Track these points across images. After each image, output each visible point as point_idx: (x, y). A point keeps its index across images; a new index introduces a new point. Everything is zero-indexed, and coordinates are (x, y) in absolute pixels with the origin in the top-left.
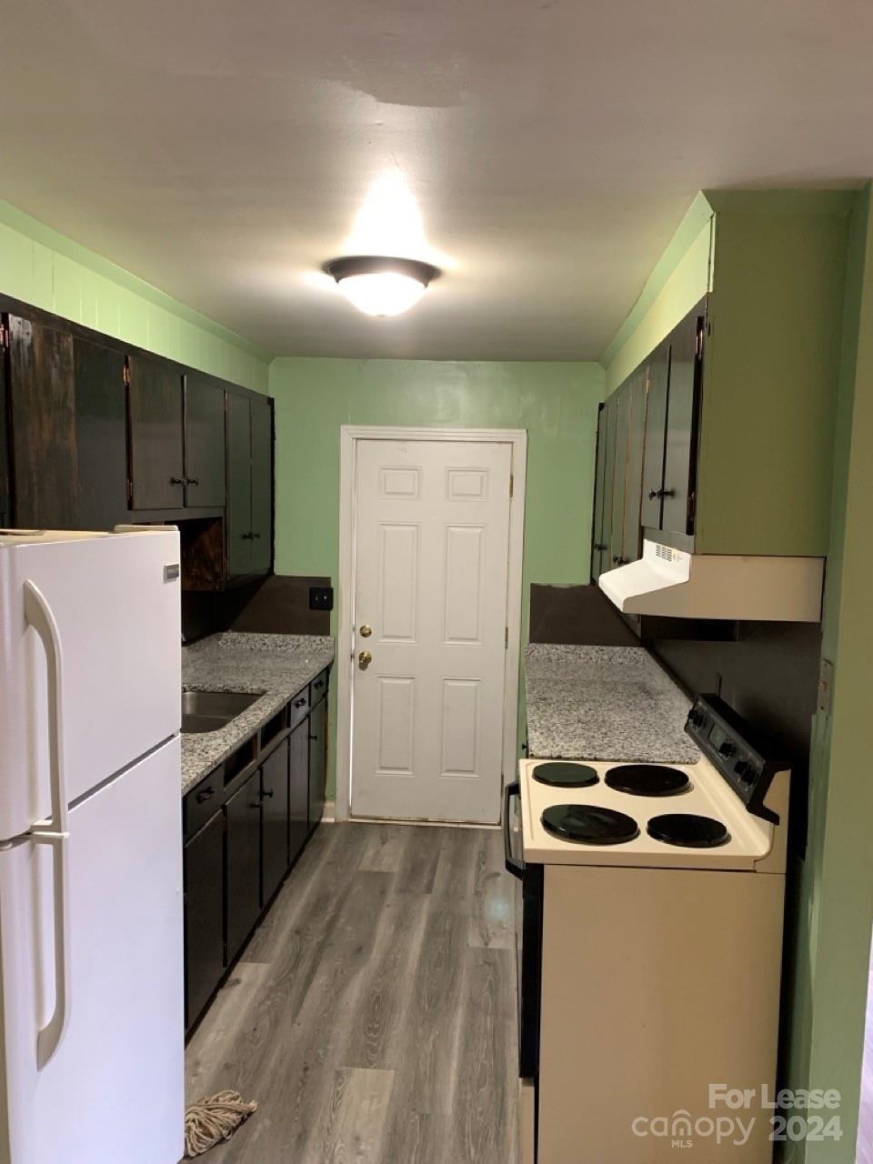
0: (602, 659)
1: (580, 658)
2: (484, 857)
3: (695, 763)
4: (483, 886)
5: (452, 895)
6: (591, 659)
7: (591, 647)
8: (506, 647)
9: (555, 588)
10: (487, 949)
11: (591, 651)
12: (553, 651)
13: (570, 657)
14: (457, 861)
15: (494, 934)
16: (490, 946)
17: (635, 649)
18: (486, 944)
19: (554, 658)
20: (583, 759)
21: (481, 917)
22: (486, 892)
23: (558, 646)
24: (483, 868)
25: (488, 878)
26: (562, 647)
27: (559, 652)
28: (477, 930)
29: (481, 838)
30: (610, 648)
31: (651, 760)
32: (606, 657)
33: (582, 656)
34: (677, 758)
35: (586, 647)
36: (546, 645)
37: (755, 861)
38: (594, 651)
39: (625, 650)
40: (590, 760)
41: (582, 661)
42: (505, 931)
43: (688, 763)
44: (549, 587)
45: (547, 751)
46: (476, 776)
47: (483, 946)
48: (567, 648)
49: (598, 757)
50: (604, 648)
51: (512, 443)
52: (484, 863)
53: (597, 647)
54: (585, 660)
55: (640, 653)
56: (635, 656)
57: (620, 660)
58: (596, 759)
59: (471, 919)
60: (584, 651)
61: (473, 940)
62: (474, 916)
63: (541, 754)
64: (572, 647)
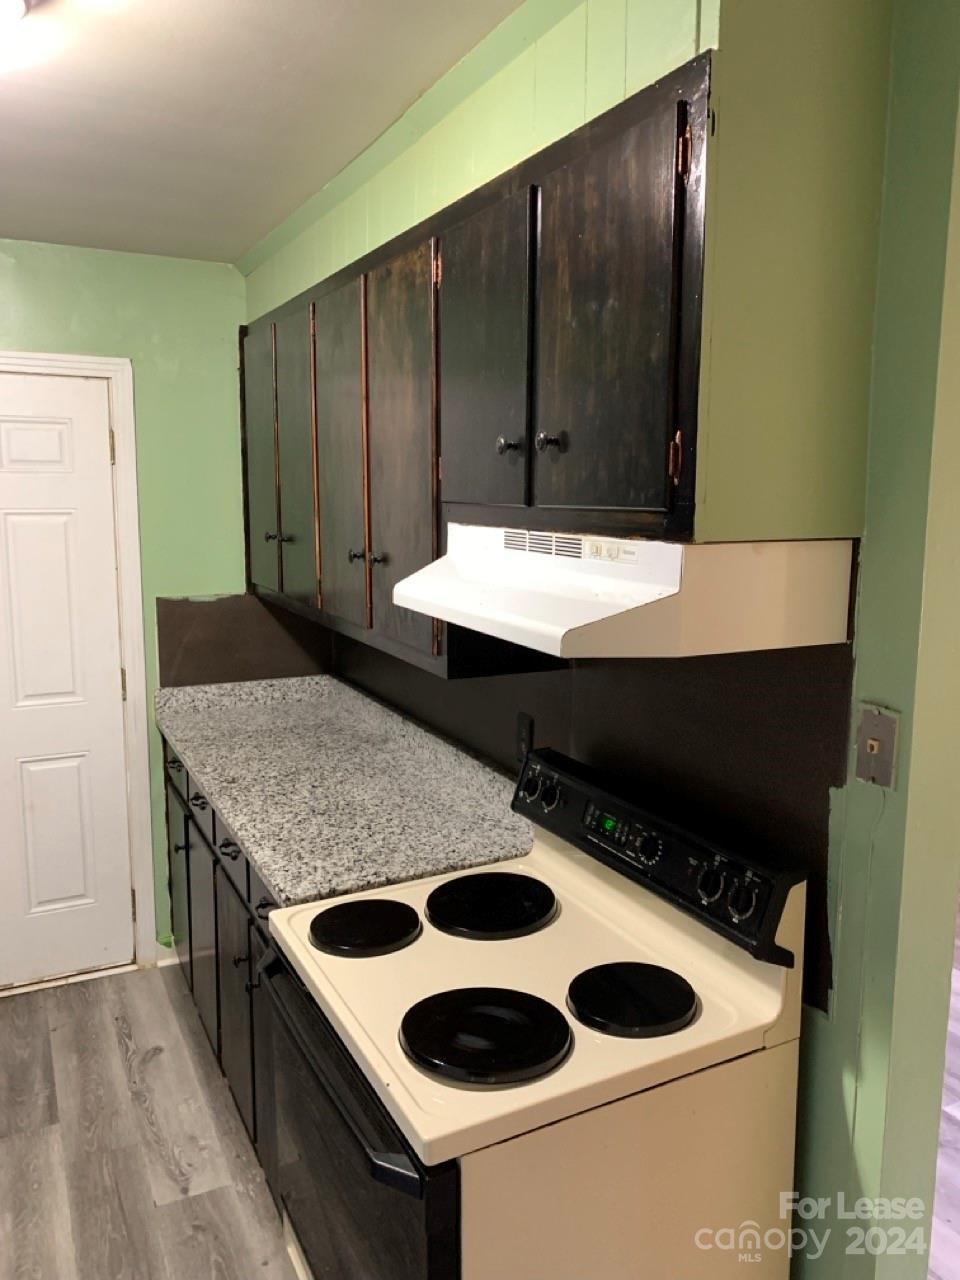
0: (273, 698)
1: (241, 700)
2: (126, 1026)
3: (527, 854)
4: (143, 1080)
5: (96, 1112)
6: (256, 700)
7: (255, 683)
8: (124, 699)
9: (193, 603)
10: (188, 1199)
11: (258, 688)
12: (200, 695)
13: (226, 701)
14: (84, 1045)
15: (190, 1165)
16: (192, 1193)
17: (317, 678)
18: (185, 1191)
19: (202, 706)
20: (369, 886)
21: (159, 1141)
22: (150, 1090)
23: (207, 688)
24: (132, 1046)
25: (144, 1061)
26: (213, 689)
27: (209, 695)
28: (160, 1169)
29: (109, 992)
30: (284, 680)
31: (467, 862)
32: (277, 695)
33: (244, 697)
34: (498, 852)
35: (248, 683)
36: (189, 689)
37: (766, 1031)
38: (260, 688)
39: (303, 681)
40: (381, 885)
41: (243, 704)
42: (205, 1154)
43: (516, 856)
44: (185, 602)
45: (305, 884)
46: (92, 901)
47: (181, 1197)
48: (220, 688)
49: (392, 877)
50: (274, 682)
51: (108, 378)
52: (130, 1037)
53: (264, 683)
54: (249, 703)
55: (323, 683)
56: (317, 687)
57: (298, 697)
58: (389, 882)
59: (144, 1150)
60: (246, 690)
61: (161, 1192)
62: (148, 1144)
63: (300, 891)
64: (228, 686)
